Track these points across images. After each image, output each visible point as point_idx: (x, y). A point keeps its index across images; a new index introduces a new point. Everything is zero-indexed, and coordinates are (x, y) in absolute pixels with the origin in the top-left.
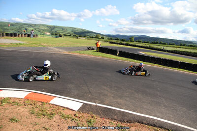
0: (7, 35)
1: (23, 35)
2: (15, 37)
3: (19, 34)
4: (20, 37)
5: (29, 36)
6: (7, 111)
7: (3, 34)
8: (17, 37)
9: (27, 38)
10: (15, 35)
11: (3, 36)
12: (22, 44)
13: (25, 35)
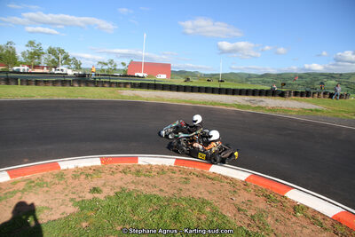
0: (296, 94)
1: (322, 95)
2: (307, 98)
3: (314, 93)
4: (316, 99)
5: (331, 96)
6: (305, 230)
7: (290, 92)
8: (310, 99)
9: (327, 100)
10: (308, 94)
11: (290, 95)
12: (319, 111)
13: (325, 93)
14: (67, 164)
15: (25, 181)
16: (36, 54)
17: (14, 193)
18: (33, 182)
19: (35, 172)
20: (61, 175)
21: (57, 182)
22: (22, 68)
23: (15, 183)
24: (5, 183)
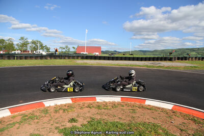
0: (178, 59)
2: (185, 61)
3: (189, 58)
4: (190, 61)
5: (199, 59)
7: (175, 58)
8: (187, 61)
9: (197, 61)
10: (185, 59)
11: (175, 60)
14: (49, 103)
15: (21, 115)
16: (25, 44)
17: (14, 124)
18: (27, 116)
19: (27, 109)
20: (46, 111)
21: (44, 115)
22: (17, 52)
23: (13, 117)
24: (7, 117)
